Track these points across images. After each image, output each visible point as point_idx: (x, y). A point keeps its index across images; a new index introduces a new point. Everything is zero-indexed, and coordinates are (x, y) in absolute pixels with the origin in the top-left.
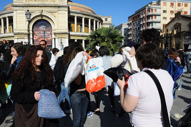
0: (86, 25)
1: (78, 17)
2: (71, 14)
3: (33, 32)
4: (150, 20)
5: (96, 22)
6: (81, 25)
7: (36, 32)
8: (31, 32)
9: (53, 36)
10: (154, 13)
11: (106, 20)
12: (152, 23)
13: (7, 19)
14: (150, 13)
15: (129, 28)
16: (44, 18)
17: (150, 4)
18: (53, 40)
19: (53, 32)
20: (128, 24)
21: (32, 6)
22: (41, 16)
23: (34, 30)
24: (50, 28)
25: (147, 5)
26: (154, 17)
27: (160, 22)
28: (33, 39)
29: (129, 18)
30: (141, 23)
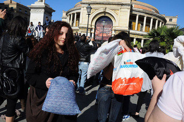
0: (147, 24)
1: (140, 16)
2: (134, 13)
3: (95, 27)
5: (159, 22)
6: (142, 24)
7: (98, 28)
8: (93, 27)
9: (113, 33)
11: (171, 20)
13: (76, 15)
16: (107, 15)
19: (114, 28)
21: (98, 4)
22: (105, 13)
23: (96, 26)
24: (111, 25)
28: (94, 34)
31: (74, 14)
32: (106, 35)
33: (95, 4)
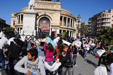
1: (64, 17)
3: (39, 24)
4: (104, 21)
5: (74, 20)
6: (66, 22)
7: (41, 24)
9: (51, 27)
10: (107, 17)
12: (105, 23)
14: (104, 17)
15: (89, 25)
17: (104, 12)
18: (50, 29)
19: (51, 25)
20: (89, 23)
21: (40, 9)
22: (45, 15)
24: (49, 23)
25: (102, 12)
26: (106, 19)
27: (110, 23)
29: (89, 19)
30: (98, 23)
31: (19, 16)
32: (46, 29)
33: (38, 9)
